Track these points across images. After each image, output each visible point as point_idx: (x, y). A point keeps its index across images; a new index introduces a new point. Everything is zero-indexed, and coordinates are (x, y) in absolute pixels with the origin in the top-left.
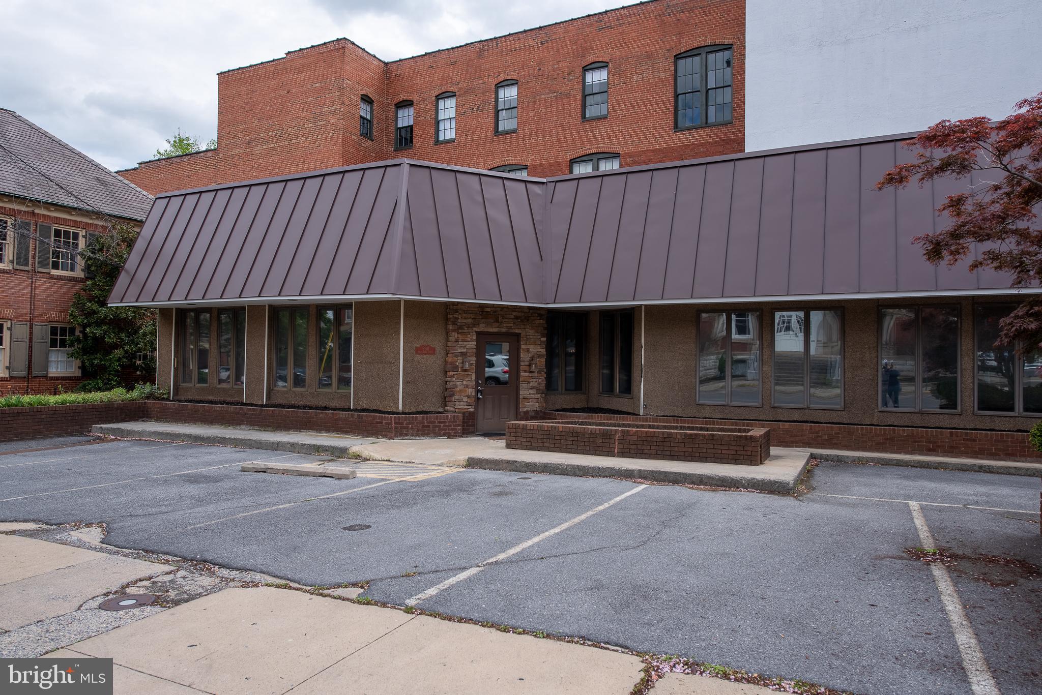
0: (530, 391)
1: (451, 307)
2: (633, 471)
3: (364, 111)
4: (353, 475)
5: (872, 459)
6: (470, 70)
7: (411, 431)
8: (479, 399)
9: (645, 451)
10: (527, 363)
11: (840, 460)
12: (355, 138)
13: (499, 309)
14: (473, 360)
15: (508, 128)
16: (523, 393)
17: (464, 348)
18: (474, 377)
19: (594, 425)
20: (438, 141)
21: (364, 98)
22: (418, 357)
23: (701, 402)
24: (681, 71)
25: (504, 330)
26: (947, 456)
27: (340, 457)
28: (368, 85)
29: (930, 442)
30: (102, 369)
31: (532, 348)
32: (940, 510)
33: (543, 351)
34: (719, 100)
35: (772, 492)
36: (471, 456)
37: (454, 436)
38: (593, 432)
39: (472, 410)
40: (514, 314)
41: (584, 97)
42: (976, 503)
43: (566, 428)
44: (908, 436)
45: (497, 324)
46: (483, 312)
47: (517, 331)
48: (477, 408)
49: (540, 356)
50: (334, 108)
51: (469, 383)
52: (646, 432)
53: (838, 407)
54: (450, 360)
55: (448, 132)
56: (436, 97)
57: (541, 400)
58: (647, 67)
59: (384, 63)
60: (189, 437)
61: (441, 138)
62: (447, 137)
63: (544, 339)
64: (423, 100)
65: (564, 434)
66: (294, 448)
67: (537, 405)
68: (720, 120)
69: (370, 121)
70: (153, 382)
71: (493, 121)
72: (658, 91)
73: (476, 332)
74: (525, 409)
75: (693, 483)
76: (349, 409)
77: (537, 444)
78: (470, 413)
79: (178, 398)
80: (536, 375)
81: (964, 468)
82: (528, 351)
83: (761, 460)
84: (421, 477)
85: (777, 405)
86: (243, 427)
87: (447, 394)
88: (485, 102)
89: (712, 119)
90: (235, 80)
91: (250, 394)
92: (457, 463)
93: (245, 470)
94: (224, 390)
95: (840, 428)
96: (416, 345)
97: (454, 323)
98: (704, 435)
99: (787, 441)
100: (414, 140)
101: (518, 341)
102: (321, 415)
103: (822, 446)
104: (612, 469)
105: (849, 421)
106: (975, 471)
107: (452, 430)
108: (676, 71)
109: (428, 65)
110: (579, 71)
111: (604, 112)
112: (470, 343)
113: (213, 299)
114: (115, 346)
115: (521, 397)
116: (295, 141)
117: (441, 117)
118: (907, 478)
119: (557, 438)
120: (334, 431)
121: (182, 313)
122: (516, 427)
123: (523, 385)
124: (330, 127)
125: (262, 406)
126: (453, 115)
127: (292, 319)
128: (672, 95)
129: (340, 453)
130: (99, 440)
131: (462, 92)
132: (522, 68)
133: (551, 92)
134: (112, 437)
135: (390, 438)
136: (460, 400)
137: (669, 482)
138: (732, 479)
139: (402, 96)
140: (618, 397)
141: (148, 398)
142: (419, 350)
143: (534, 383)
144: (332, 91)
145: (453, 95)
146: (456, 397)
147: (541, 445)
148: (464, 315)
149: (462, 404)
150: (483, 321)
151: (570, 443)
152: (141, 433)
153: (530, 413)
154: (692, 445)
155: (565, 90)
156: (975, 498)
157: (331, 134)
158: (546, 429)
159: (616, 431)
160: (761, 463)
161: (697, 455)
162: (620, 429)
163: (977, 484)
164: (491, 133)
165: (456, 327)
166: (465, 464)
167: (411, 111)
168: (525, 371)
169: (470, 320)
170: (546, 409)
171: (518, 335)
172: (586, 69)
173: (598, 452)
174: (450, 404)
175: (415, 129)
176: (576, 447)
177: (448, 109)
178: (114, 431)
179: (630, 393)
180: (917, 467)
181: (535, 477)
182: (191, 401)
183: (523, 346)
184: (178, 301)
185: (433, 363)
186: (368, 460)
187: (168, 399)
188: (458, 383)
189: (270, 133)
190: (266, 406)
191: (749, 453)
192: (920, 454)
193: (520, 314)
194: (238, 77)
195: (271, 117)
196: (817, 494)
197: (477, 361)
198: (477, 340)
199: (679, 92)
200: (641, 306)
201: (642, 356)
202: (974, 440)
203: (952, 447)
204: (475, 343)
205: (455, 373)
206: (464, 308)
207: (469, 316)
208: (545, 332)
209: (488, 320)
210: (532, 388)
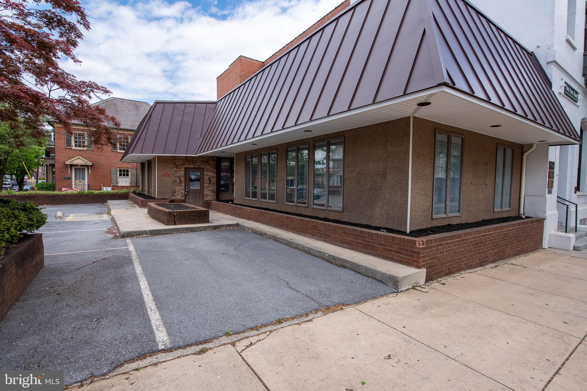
0: (209, 192)
8: (186, 195)
10: (207, 180)
13: (194, 158)
14: (182, 179)
17: (179, 174)
18: (184, 186)
22: (163, 178)
25: (196, 167)
27: (107, 213)
31: (210, 174)
33: (215, 175)
39: (183, 199)
40: (201, 160)
45: (193, 164)
46: (187, 159)
47: (202, 167)
48: (185, 198)
49: (213, 177)
51: (182, 188)
54: (174, 179)
57: (214, 195)
63: (215, 170)
67: (212, 198)
73: (184, 167)
74: (206, 199)
80: (211, 185)
82: (208, 175)
87: (173, 193)
96: (162, 173)
97: (174, 164)
101: (204, 171)
112: (182, 172)
115: (205, 194)
123: (206, 189)
136: (179, 195)
142: (163, 175)
143: (211, 188)
146: (176, 193)
148: (179, 161)
150: (187, 163)
153: (209, 201)
165: (176, 166)
168: (206, 184)
169: (182, 163)
170: (217, 200)
171: (203, 168)
174: (174, 196)
183: (205, 173)
185: (169, 179)
188: (177, 188)
193: (204, 160)
197: (185, 179)
198: (185, 171)
205: (176, 184)
206: (178, 158)
207: (181, 161)
208: (216, 167)
209: (189, 163)
210: (210, 191)
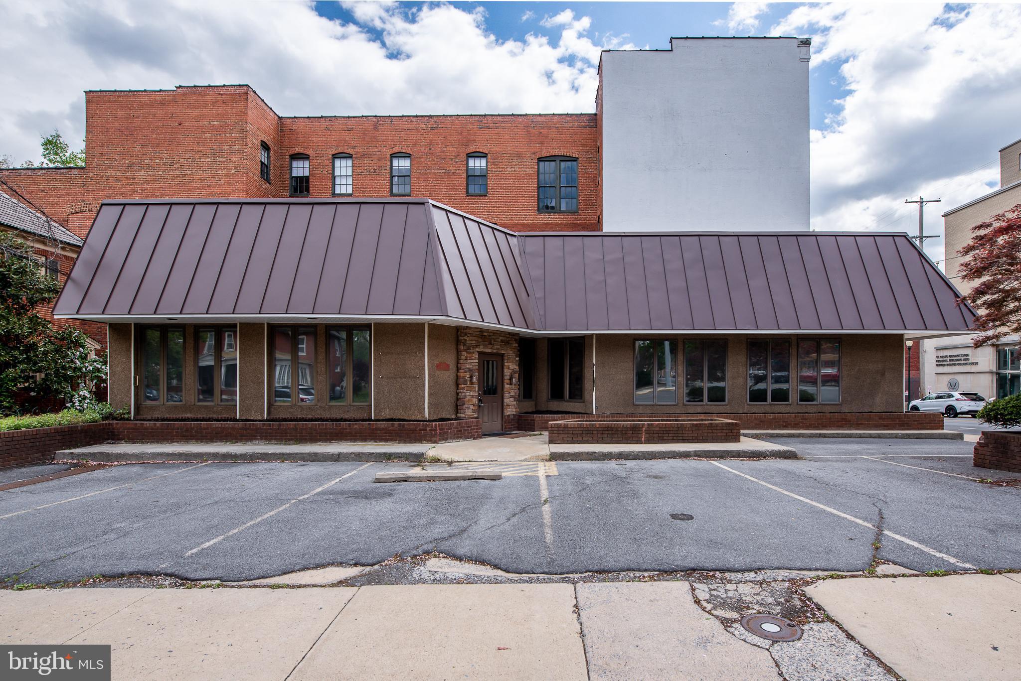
0: (512, 400)
1: (462, 331)
2: (690, 452)
3: (263, 156)
4: (502, 475)
6: (366, 138)
7: (449, 435)
8: (480, 406)
9: (665, 438)
10: (508, 377)
12: (257, 178)
13: (492, 334)
14: (477, 375)
15: (401, 191)
16: (507, 400)
17: (470, 365)
18: (477, 389)
20: (334, 193)
21: (263, 144)
22: (438, 372)
23: (637, 403)
24: (541, 171)
25: (495, 351)
28: (266, 133)
29: (784, 422)
31: (511, 365)
33: (518, 368)
35: (786, 458)
36: (552, 451)
38: (625, 426)
39: (476, 415)
40: (501, 338)
41: (468, 176)
43: (602, 424)
45: (491, 346)
46: (483, 336)
47: (503, 352)
49: (516, 372)
50: (236, 147)
51: (473, 394)
52: (665, 424)
54: (460, 375)
55: (344, 186)
56: (333, 155)
57: (516, 406)
58: (517, 163)
59: (279, 117)
62: (344, 191)
63: (517, 359)
64: (318, 156)
65: (600, 429)
67: (514, 410)
68: (569, 209)
69: (267, 166)
71: (388, 184)
72: (526, 181)
73: (478, 352)
74: (508, 414)
76: (370, 420)
77: (577, 439)
78: (476, 418)
79: (139, 417)
80: (513, 386)
82: (509, 368)
85: (687, 403)
87: (459, 404)
88: (381, 167)
90: (110, 102)
91: (245, 409)
92: (541, 458)
94: (206, 407)
96: (438, 362)
97: (464, 344)
100: (311, 190)
101: (503, 360)
102: (355, 426)
108: (538, 169)
109: (324, 127)
110: (464, 156)
112: (475, 361)
115: (505, 404)
116: (189, 172)
117: (337, 173)
119: (595, 432)
120: (371, 440)
121: (142, 329)
122: (558, 426)
123: (506, 395)
124: (232, 165)
126: (350, 173)
128: (536, 186)
131: (359, 155)
132: (415, 145)
133: (440, 168)
134: (93, 463)
135: (436, 442)
136: (469, 408)
137: (717, 458)
138: (760, 452)
139: (297, 149)
140: (568, 401)
141: (106, 418)
142: (438, 367)
143: (512, 393)
144: (234, 132)
145: (350, 156)
146: (466, 406)
147: (581, 439)
148: (471, 337)
149: (469, 411)
150: (482, 343)
151: (606, 436)
153: (511, 417)
154: (697, 432)
155: (452, 169)
157: (233, 172)
158: (585, 426)
159: (643, 425)
160: (739, 441)
161: (701, 438)
162: (646, 423)
164: (385, 193)
165: (465, 347)
166: (548, 458)
167: (306, 164)
168: (507, 384)
169: (474, 342)
170: (519, 413)
171: (503, 355)
172: (469, 156)
173: (629, 441)
174: (462, 411)
175: (311, 180)
176: (611, 439)
177: (343, 168)
178: (94, 456)
179: (582, 398)
183: (506, 364)
185: (448, 376)
186: (451, 462)
187: (131, 420)
188: (467, 394)
189: (157, 161)
190: (267, 420)
193: (503, 338)
194: (113, 99)
195: (158, 146)
197: (479, 376)
198: (479, 359)
199: (540, 185)
200: (592, 335)
201: (594, 371)
202: (807, 419)
203: (795, 424)
204: (477, 361)
205: (465, 386)
206: (471, 332)
207: (474, 338)
208: (519, 353)
209: (485, 343)
210: (511, 397)
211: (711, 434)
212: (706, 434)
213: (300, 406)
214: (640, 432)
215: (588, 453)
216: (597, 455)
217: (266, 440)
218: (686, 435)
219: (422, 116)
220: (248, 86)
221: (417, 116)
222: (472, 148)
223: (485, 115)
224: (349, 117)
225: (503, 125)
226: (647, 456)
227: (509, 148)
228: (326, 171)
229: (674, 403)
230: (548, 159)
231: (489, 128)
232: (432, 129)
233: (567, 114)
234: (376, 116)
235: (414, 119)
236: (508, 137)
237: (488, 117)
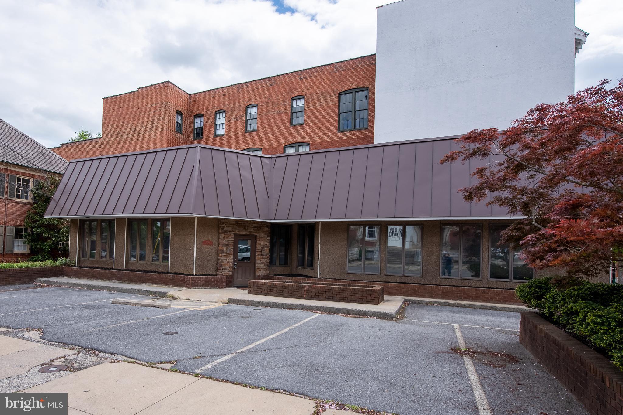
0: (261, 265)
1: (221, 221)
2: (313, 307)
3: (178, 119)
4: (169, 307)
5: (436, 303)
6: (233, 99)
8: (235, 268)
9: (320, 297)
10: (260, 250)
11: (419, 303)
12: (173, 133)
13: (246, 222)
14: (232, 248)
15: (252, 129)
16: (258, 266)
17: (227, 242)
18: (232, 257)
19: (294, 282)
20: (216, 135)
21: (178, 112)
22: (204, 246)
23: (349, 272)
24: (342, 102)
25: (248, 233)
26: (474, 301)
27: (162, 297)
28: (180, 104)
29: (466, 294)
30: (41, 250)
31: (262, 243)
32: (470, 329)
33: (268, 244)
34: (361, 116)
35: (384, 318)
36: (230, 298)
37: (222, 287)
38: (293, 286)
39: (231, 274)
40: (254, 225)
41: (292, 113)
42: (488, 325)
43: (279, 284)
44: (454, 291)
45: (245, 230)
46: (238, 224)
47: (255, 234)
48: (233, 273)
49: (266, 247)
50: (162, 117)
51: (230, 260)
52: (320, 287)
53: (419, 275)
54: (220, 248)
55: (221, 130)
56: (215, 112)
57: (267, 269)
58: (324, 99)
59: (189, 94)
60: (85, 285)
61: (218, 134)
62: (221, 133)
63: (269, 238)
64: (208, 114)
65: (278, 287)
66: (139, 292)
67: (265, 272)
68: (362, 127)
69: (181, 124)
70: (67, 257)
71: (244, 125)
72: (330, 111)
73: (234, 234)
74: (259, 274)
75: (344, 313)
76: (168, 273)
77: (264, 292)
78: (230, 275)
79: (80, 265)
80: (264, 256)
81: (483, 308)
82: (260, 244)
83: (379, 302)
84: (204, 308)
85: (388, 274)
86: (113, 281)
87: (218, 266)
88: (240, 115)
89: (357, 126)
90: (112, 102)
91: (117, 263)
92: (223, 301)
93: (114, 303)
94: (103, 261)
95: (420, 286)
96: (203, 240)
97: (222, 229)
98: (350, 289)
99: (392, 293)
100: (204, 134)
101: (256, 239)
102: (153, 276)
103: (411, 295)
104: (302, 305)
105: (424, 283)
106: (488, 309)
107: (221, 284)
108: (339, 101)
109: (211, 96)
110: (290, 100)
111: (302, 122)
112: (231, 240)
113: (98, 215)
114: (48, 238)
115: (257, 268)
116: (142, 134)
117: (217, 123)
118: (454, 312)
119: (275, 289)
120: (160, 284)
121: (82, 222)
122: (254, 283)
123: (258, 262)
124: (160, 127)
125: (123, 270)
126: (224, 122)
127: (139, 226)
128: (337, 113)
129: (163, 295)
130: (39, 286)
131: (229, 110)
132: (260, 98)
133: (275, 111)
134: (46, 285)
135: (189, 288)
136: (225, 269)
137: (332, 312)
138: (364, 312)
139: (197, 111)
140: (306, 268)
141: (64, 265)
142: (204, 243)
143: (263, 261)
144: (162, 108)
145: (224, 111)
146: (223, 267)
147: (266, 292)
148: (228, 225)
149: (226, 271)
150: (238, 228)
151: (281, 292)
152: (61, 283)
153: (261, 276)
154: (344, 294)
155: (282, 110)
156: (487, 323)
157: (160, 131)
158: (269, 284)
159: (305, 286)
160: (379, 304)
162: (307, 285)
163: (489, 316)
164: (243, 131)
165: (223, 231)
166: (227, 302)
167: (202, 119)
168: (259, 255)
169: (231, 228)
170: (269, 274)
171: (255, 236)
172: (293, 99)
173: (295, 297)
174: (220, 271)
175: (204, 128)
176: (284, 294)
177: (221, 118)
178: (47, 282)
179: (313, 267)
180: (458, 307)
181: (263, 309)
182: (86, 267)
183: (258, 242)
184: (80, 216)
185: (211, 249)
186: (177, 299)
187: (75, 266)
188: (224, 260)
189: (129, 130)
190: (125, 270)
191: (373, 298)
192: (460, 300)
193: (256, 225)
194: (113, 100)
195: (130, 122)
196: (407, 320)
197: (234, 249)
198: (234, 238)
199: (341, 112)
200: (319, 222)
201: (319, 248)
202: (488, 293)
203: (476, 297)
204: (233, 240)
205: (222, 255)
206: (227, 221)
207: (230, 226)
208: (270, 234)
209: (240, 228)
210: (262, 263)
211: (354, 297)
212: (350, 297)
213: (139, 263)
214: (303, 291)
215: (249, 301)
216: (254, 303)
217: (117, 280)
218: (336, 296)
219: (265, 79)
220: (169, 81)
221: (262, 79)
222: (295, 94)
223: (304, 70)
224: (224, 87)
225: (315, 74)
226: (285, 307)
227: (319, 90)
228: (211, 122)
229: (377, 273)
230: (346, 92)
231: (306, 78)
232: (271, 85)
233: (361, 57)
234: (238, 84)
235: (260, 81)
236: (319, 81)
237: (306, 71)
